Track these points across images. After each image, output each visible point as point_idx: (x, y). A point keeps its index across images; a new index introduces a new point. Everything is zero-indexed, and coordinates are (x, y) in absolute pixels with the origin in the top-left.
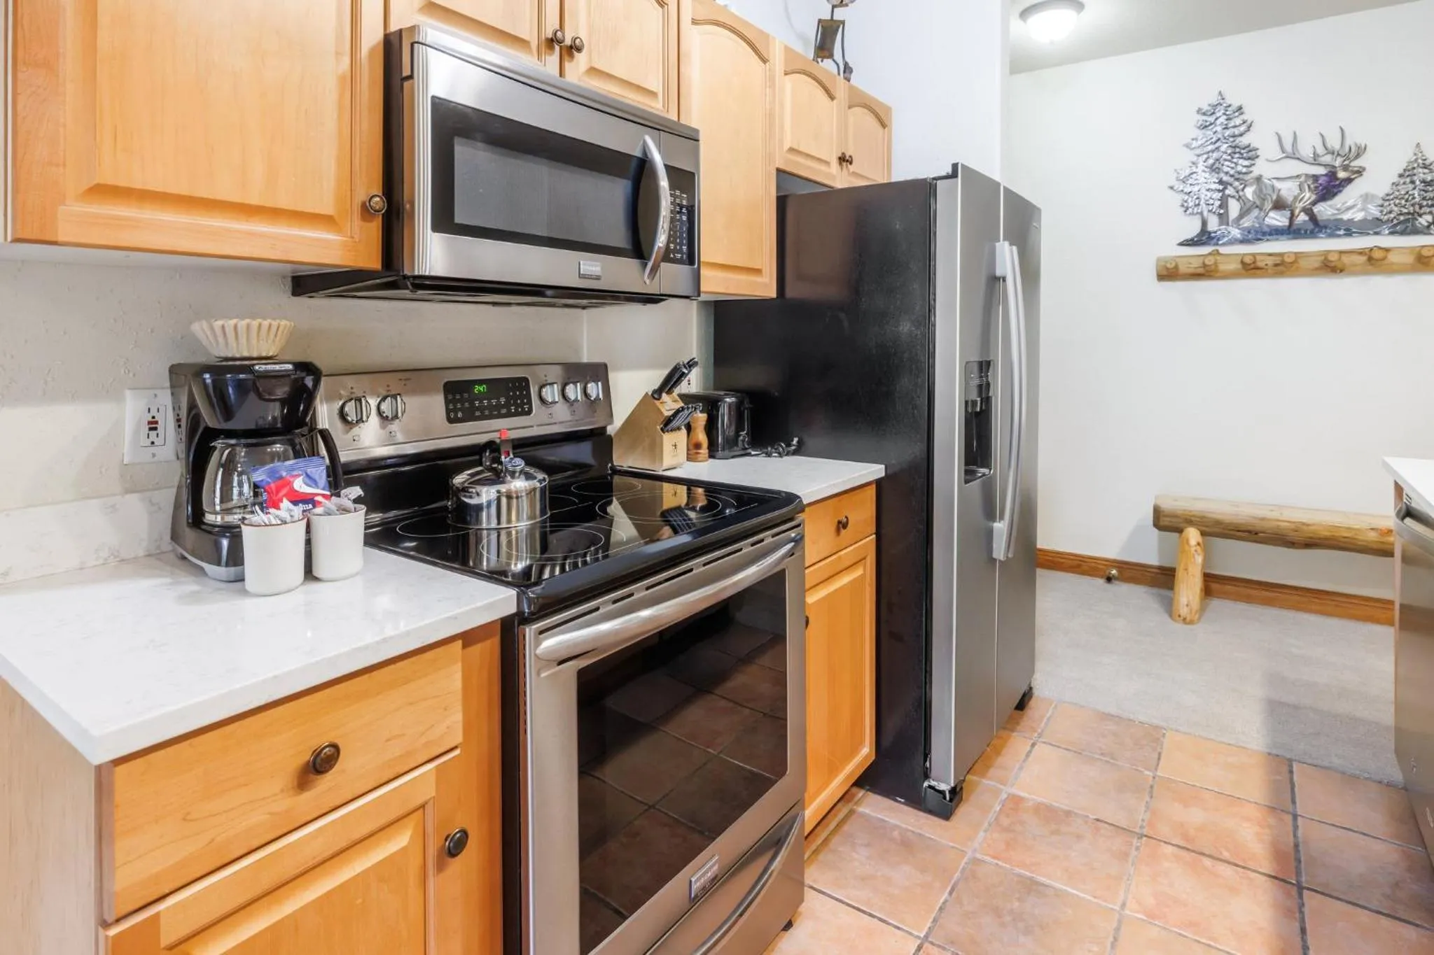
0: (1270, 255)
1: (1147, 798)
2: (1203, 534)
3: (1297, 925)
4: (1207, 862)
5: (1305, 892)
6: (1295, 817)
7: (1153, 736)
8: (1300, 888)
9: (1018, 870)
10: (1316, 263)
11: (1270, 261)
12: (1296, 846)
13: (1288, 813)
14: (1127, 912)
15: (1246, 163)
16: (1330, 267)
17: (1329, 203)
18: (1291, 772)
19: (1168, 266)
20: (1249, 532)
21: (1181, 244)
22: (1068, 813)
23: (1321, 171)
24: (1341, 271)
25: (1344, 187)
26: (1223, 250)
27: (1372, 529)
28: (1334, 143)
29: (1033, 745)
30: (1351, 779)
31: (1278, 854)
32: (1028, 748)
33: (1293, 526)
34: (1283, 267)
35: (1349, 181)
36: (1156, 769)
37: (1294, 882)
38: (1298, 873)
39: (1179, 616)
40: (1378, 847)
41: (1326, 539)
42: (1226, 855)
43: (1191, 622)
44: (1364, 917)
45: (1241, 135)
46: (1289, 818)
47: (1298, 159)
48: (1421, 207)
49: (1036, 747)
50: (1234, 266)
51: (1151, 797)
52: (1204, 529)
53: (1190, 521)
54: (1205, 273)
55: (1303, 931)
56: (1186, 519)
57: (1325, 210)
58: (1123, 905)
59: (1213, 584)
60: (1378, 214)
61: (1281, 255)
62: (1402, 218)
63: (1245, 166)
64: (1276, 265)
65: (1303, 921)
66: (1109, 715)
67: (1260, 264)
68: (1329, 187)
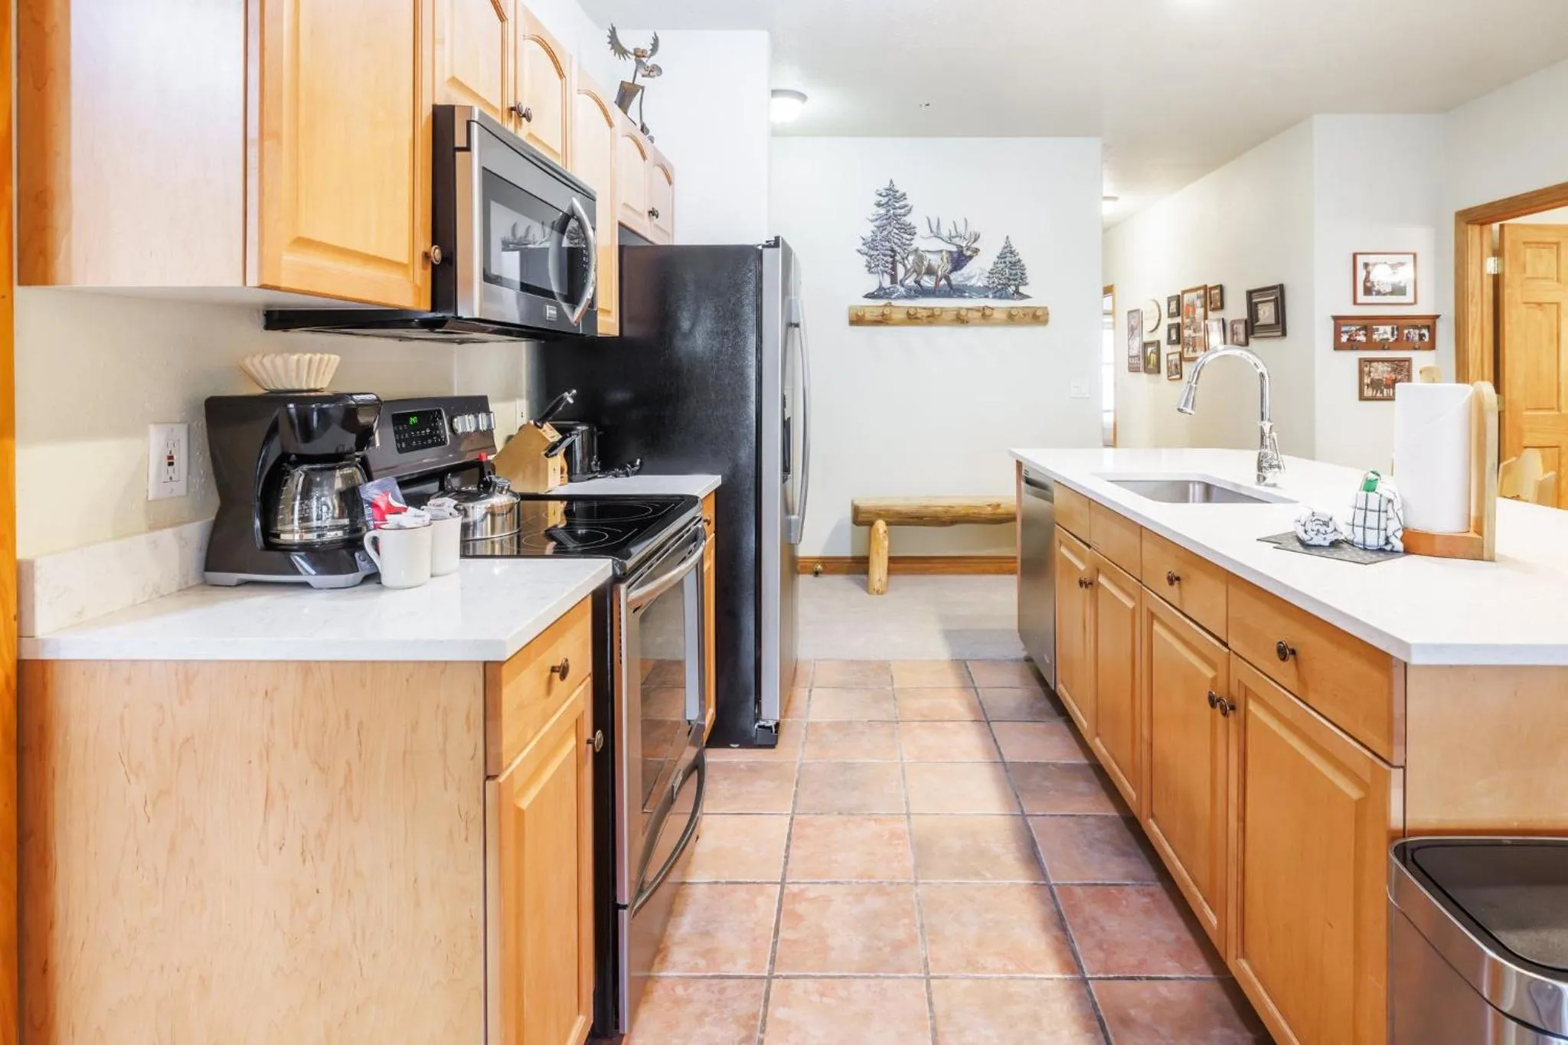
0: (925, 308)
2: (888, 524)
3: (992, 739)
6: (975, 689)
8: (988, 722)
10: (952, 315)
11: (925, 313)
12: (980, 702)
13: (972, 688)
15: (909, 237)
16: (960, 320)
17: (959, 272)
19: (859, 314)
20: (917, 517)
21: (866, 296)
22: (850, 722)
23: (954, 249)
24: (967, 322)
25: (967, 262)
26: (895, 303)
27: (989, 505)
28: (961, 229)
33: (944, 509)
34: (932, 318)
35: (971, 257)
36: (893, 685)
37: (985, 720)
39: (874, 590)
41: (964, 516)
43: (882, 594)
44: (1020, 725)
45: (904, 215)
47: (941, 238)
48: (1009, 280)
50: (900, 315)
52: (887, 519)
53: (879, 514)
54: (882, 321)
55: (995, 740)
56: (877, 514)
57: (956, 278)
59: (895, 564)
60: (987, 284)
61: (932, 309)
62: (999, 287)
63: (908, 240)
64: (928, 317)
65: (994, 736)
67: (919, 315)
68: (959, 260)
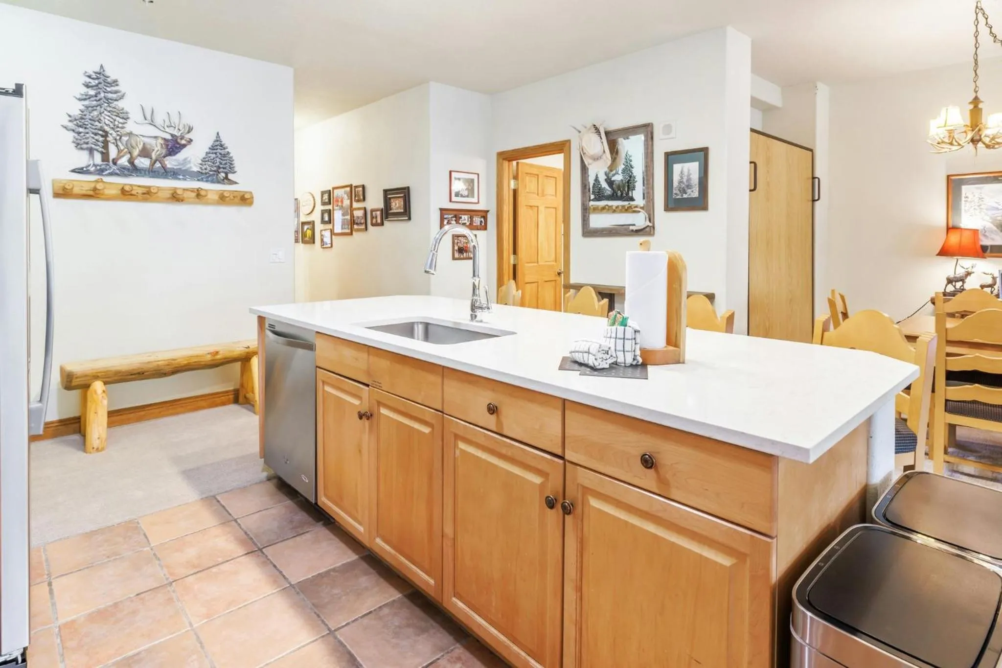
0: (139, 186)
1: (157, 562)
2: (105, 383)
3: (272, 566)
4: (214, 570)
5: (264, 550)
6: (236, 520)
7: (131, 528)
8: (261, 550)
9: (111, 662)
10: (168, 194)
11: (140, 191)
12: (246, 533)
13: (232, 521)
14: (195, 626)
15: (121, 121)
16: (175, 197)
17: (174, 158)
18: (218, 501)
19: (67, 187)
20: (139, 373)
21: (73, 171)
22: (116, 605)
23: (169, 137)
24: (182, 201)
25: (182, 149)
26: (106, 179)
28: (175, 120)
29: (50, 584)
30: (243, 489)
31: (242, 542)
32: (47, 588)
33: (166, 363)
34: (148, 195)
35: (184, 146)
36: (150, 544)
37: (257, 549)
38: (255, 544)
39: (93, 448)
40: (273, 511)
41: (186, 365)
42: (220, 560)
44: (290, 543)
45: (116, 100)
46: (233, 523)
47: (155, 126)
48: (219, 168)
49: (53, 584)
50: (114, 191)
51: (159, 559)
52: (105, 380)
53: (96, 377)
54: (94, 194)
55: (275, 566)
56: (94, 376)
57: (171, 162)
58: (191, 624)
59: (117, 417)
60: (199, 170)
61: (149, 187)
62: (211, 173)
63: (121, 123)
64: (144, 194)
65: (271, 562)
66: (92, 532)
67: (133, 192)
68: (174, 146)
